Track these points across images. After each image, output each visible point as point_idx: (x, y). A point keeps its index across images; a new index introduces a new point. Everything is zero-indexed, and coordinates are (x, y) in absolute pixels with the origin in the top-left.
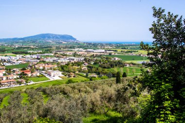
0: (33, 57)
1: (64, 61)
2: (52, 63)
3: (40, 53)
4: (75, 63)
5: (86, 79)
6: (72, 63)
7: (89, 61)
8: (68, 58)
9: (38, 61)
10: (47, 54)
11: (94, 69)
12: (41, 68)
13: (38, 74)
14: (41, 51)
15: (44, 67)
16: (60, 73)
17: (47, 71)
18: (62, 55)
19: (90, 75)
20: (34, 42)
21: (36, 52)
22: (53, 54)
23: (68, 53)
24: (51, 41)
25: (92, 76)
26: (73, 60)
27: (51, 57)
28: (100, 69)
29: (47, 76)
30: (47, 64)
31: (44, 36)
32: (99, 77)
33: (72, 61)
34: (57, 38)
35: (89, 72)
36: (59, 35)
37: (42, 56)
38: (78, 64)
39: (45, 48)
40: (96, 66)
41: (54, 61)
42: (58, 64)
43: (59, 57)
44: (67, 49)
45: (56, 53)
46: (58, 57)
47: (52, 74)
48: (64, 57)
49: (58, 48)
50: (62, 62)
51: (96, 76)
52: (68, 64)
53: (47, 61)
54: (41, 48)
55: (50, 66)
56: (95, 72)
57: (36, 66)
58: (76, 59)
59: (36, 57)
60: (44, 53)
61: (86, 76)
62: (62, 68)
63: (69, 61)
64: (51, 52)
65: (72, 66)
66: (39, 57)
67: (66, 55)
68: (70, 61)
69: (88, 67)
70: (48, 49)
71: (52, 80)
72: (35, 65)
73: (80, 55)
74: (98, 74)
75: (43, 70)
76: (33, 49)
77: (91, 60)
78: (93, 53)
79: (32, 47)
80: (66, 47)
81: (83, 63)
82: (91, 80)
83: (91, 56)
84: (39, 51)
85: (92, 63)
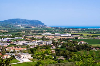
0: (4, 41)
1: (33, 44)
2: (22, 46)
3: (11, 37)
4: (44, 46)
5: (54, 61)
6: (41, 46)
7: (56, 45)
8: (37, 42)
9: (9, 44)
10: (17, 38)
11: (61, 52)
12: (12, 50)
13: (9, 57)
14: (11, 35)
15: (14, 50)
16: (30, 56)
17: (17, 54)
18: (31, 38)
19: (58, 58)
20: (4, 26)
21: (6, 36)
22: (22, 38)
23: (37, 37)
24: (21, 26)
25: (59, 58)
26: (42, 43)
27: (21, 40)
28: (68, 52)
29: (17, 59)
30: (17, 47)
31: (14, 21)
32: (66, 60)
33: (41, 45)
34: (26, 22)
35: (57, 55)
36: (28, 20)
37: (12, 39)
38: (46, 47)
39: (15, 32)
40: (64, 49)
41: (23, 44)
42: (27, 47)
43: (29, 41)
44: (35, 33)
45: (25, 37)
46: (27, 40)
47: (22, 57)
48: (33, 40)
49: (27, 32)
50: (31, 46)
51: (64, 59)
52: (37, 48)
53: (17, 44)
54: (11, 32)
55: (20, 49)
56: (62, 55)
57: (7, 49)
58: (44, 43)
59: (7, 41)
60: (14, 37)
61: (54, 59)
62: (32, 51)
63: (37, 44)
64: (21, 36)
65: (41, 49)
66: (10, 41)
67: (35, 39)
68: (39, 45)
69: (56, 50)
70: (18, 33)
71: (21, 62)
72: (5, 48)
73: (48, 39)
74: (66, 56)
75: (13, 53)
76: (3, 33)
77: (59, 44)
78: (60, 37)
79: (3, 31)
80: (34, 32)
81: (51, 46)
82: (59, 62)
83: (58, 40)
84: (9, 35)
85: (60, 46)
